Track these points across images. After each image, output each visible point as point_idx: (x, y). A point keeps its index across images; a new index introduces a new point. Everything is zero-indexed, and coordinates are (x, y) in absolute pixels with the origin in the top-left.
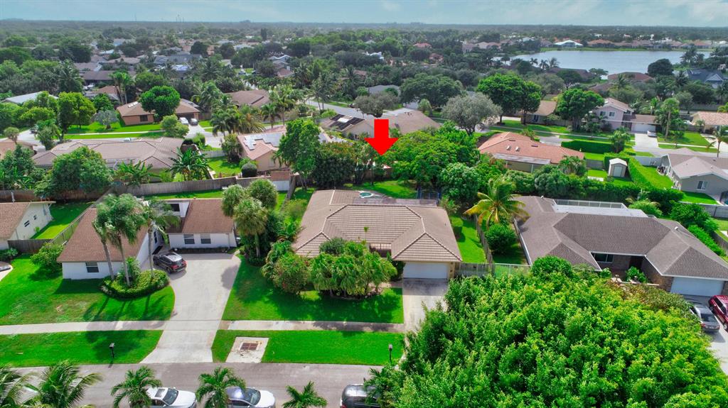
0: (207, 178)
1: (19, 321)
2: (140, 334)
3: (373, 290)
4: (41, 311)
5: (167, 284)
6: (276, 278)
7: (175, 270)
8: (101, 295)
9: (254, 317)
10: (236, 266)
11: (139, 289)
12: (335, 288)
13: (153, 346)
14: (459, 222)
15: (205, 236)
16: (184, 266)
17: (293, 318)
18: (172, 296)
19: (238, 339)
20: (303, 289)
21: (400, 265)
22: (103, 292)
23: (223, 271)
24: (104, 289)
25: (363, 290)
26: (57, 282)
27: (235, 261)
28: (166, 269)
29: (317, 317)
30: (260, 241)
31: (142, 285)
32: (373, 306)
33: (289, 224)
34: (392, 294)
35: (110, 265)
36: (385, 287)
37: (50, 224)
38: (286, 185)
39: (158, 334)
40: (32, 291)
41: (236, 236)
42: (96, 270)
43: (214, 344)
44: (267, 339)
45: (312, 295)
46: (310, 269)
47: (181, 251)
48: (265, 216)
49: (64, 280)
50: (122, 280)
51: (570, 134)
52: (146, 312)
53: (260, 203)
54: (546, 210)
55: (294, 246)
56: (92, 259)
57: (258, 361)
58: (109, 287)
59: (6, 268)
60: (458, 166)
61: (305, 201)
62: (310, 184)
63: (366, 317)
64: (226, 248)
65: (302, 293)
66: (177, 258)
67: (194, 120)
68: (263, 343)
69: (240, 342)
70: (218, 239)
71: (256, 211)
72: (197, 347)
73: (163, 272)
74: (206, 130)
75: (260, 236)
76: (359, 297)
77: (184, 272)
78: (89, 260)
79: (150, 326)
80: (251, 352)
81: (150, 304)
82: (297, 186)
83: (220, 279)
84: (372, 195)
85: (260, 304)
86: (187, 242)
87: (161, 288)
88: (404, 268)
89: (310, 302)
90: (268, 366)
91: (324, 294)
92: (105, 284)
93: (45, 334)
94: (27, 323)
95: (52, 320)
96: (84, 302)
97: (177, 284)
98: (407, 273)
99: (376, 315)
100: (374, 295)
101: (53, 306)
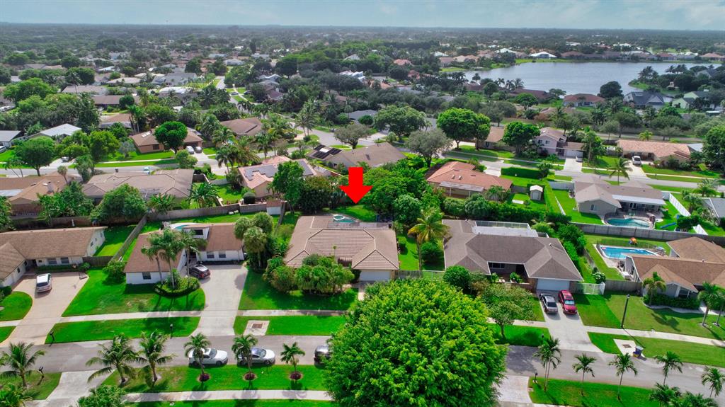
0: (217, 205)
1: (105, 312)
2: (186, 319)
3: (339, 289)
4: (117, 306)
5: (198, 287)
6: (273, 283)
7: (203, 277)
8: (155, 295)
9: (260, 308)
10: (245, 274)
11: (180, 290)
12: (313, 288)
13: (196, 326)
14: (403, 240)
15: (222, 252)
16: (209, 274)
17: (284, 308)
18: (203, 294)
19: (249, 321)
20: (291, 289)
21: (357, 272)
22: (156, 292)
23: (235, 277)
24: (157, 290)
25: (332, 289)
26: (123, 287)
27: (244, 270)
28: (197, 277)
29: (301, 308)
30: (262, 256)
31: (183, 288)
32: (338, 300)
33: (281, 244)
34: (351, 292)
35: (161, 274)
36: (347, 287)
37: (104, 244)
38: (278, 210)
39: (198, 319)
40: (108, 293)
41: (244, 252)
42: (149, 277)
43: (235, 325)
44: (268, 321)
45: (297, 293)
46: (296, 275)
47: (206, 263)
48: (265, 239)
49: (127, 285)
50: (169, 285)
51: (513, 159)
52: (187, 305)
53: (261, 230)
54: (465, 231)
55: (285, 260)
56: (148, 270)
57: (263, 334)
58: (160, 289)
59: (84, 276)
60: (406, 197)
61: (293, 225)
62: (296, 209)
63: (333, 307)
64: (237, 261)
65: (291, 292)
66: (203, 269)
67: (199, 148)
68: (266, 324)
69: (251, 324)
70: (231, 255)
71: (259, 236)
72: (224, 327)
73: (196, 279)
74: (210, 157)
75: (262, 253)
76: (329, 294)
77: (209, 278)
78: (144, 271)
79: (191, 314)
80: (259, 329)
81: (189, 299)
82: (286, 210)
83: (234, 283)
84: (344, 218)
85: (263, 299)
86: (209, 256)
87: (195, 290)
88: (361, 274)
89: (296, 297)
90: (270, 337)
91: (306, 292)
92: (157, 287)
93: (124, 320)
94: (110, 313)
95: (127, 311)
96: (146, 300)
97: (205, 287)
98: (362, 277)
99: (339, 306)
100: (339, 292)
101: (124, 302)
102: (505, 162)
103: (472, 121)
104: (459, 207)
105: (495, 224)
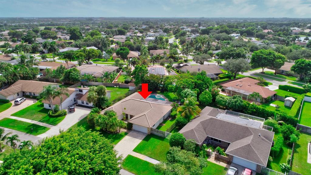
2: (44, 128)
4: (30, 116)
8: (47, 114)
10: (88, 114)
13: (45, 132)
15: (87, 102)
16: (75, 111)
21: (130, 124)
23: (83, 114)
25: (112, 130)
32: (112, 137)
34: (123, 134)
36: (123, 131)
39: (49, 129)
40: (34, 110)
47: (80, 106)
49: (43, 108)
52: (52, 122)
53: (96, 94)
60: (187, 90)
73: (69, 112)
76: (111, 133)
77: (73, 113)
81: (55, 120)
83: (80, 117)
84: (161, 97)
86: (82, 103)
87: (63, 116)
88: (133, 126)
92: (49, 111)
97: (68, 116)
100: (117, 133)
101: (34, 115)
102: (289, 82)
103: (272, 57)
104: (223, 101)
105: (242, 115)
